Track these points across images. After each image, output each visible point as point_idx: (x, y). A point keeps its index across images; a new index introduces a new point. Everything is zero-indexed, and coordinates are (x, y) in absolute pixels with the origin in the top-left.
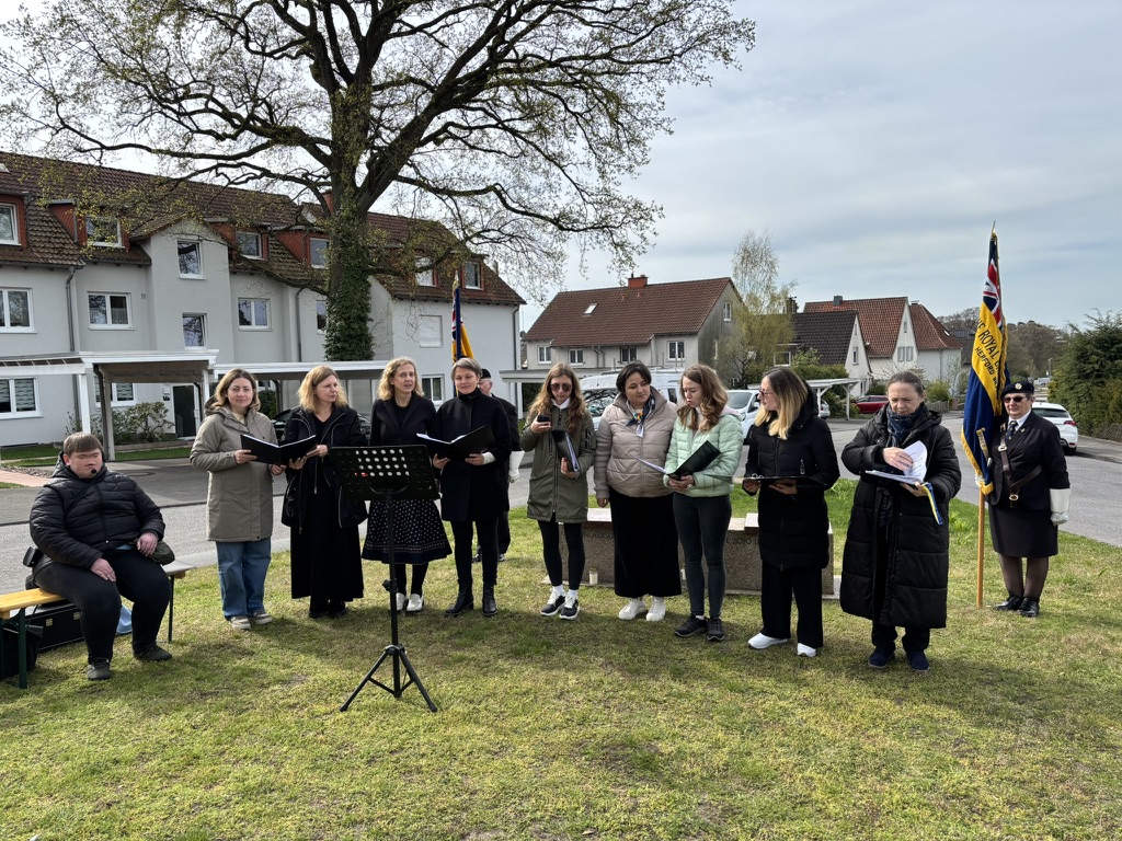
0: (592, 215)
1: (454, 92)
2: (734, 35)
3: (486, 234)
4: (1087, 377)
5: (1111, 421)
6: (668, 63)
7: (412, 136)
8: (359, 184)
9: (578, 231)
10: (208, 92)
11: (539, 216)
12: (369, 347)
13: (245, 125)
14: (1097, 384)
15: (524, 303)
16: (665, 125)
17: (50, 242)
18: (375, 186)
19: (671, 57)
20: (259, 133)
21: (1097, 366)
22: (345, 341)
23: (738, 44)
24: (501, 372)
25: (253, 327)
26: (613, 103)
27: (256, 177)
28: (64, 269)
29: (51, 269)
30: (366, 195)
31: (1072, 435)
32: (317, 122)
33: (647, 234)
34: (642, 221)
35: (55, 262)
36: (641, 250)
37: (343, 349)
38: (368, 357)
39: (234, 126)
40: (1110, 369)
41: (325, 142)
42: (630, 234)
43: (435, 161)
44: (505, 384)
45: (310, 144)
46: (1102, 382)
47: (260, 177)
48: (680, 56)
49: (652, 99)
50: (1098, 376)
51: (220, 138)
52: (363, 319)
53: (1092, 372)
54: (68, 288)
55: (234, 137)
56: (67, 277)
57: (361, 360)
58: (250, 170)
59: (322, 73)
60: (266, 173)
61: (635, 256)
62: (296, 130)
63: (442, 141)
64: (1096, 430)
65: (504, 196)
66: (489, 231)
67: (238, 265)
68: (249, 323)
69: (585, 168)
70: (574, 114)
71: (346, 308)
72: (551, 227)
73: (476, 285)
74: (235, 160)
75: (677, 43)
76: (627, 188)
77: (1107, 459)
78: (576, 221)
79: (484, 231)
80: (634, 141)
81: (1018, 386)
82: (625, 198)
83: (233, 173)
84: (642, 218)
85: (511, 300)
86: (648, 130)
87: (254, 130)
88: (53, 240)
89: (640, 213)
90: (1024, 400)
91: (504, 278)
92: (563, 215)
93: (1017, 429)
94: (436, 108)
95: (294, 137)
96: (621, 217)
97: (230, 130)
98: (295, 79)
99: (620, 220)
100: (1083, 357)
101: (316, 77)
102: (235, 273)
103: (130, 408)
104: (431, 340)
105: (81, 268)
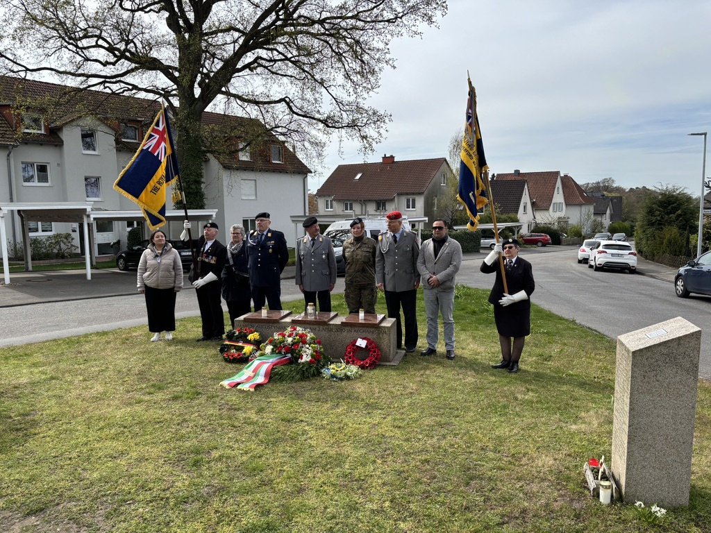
2: (434, 6)
3: (277, 129)
4: (653, 224)
5: (664, 252)
6: (394, 22)
8: (197, 96)
9: (338, 128)
10: (98, 32)
11: (314, 118)
12: (202, 200)
13: (122, 56)
14: (658, 229)
15: (311, 172)
18: (207, 97)
19: (396, 18)
21: (659, 218)
23: (437, 12)
24: (291, 217)
27: (129, 90)
28: (5, 147)
30: (200, 103)
31: (633, 261)
33: (382, 131)
34: (378, 123)
36: (378, 140)
38: (202, 207)
40: (667, 220)
41: (175, 69)
42: (370, 131)
46: (662, 228)
47: (131, 90)
48: (401, 18)
49: (381, 46)
50: (659, 224)
51: (105, 64)
52: (199, 183)
53: (656, 222)
54: (8, 159)
55: (114, 64)
56: (7, 153)
59: (172, 23)
60: (135, 87)
62: (155, 60)
63: (255, 68)
64: (656, 258)
65: (291, 104)
66: (279, 127)
67: (121, 146)
69: (341, 88)
72: (321, 126)
73: (280, 160)
74: (115, 78)
78: (338, 122)
79: (276, 127)
80: (373, 72)
81: (510, 240)
82: (366, 108)
83: (115, 87)
84: (378, 120)
85: (303, 171)
86: (381, 65)
90: (514, 248)
91: (299, 157)
93: (512, 264)
96: (365, 120)
99: (364, 122)
100: (651, 212)
101: (170, 25)
102: (120, 151)
103: (49, 237)
104: (248, 195)
105: (17, 146)
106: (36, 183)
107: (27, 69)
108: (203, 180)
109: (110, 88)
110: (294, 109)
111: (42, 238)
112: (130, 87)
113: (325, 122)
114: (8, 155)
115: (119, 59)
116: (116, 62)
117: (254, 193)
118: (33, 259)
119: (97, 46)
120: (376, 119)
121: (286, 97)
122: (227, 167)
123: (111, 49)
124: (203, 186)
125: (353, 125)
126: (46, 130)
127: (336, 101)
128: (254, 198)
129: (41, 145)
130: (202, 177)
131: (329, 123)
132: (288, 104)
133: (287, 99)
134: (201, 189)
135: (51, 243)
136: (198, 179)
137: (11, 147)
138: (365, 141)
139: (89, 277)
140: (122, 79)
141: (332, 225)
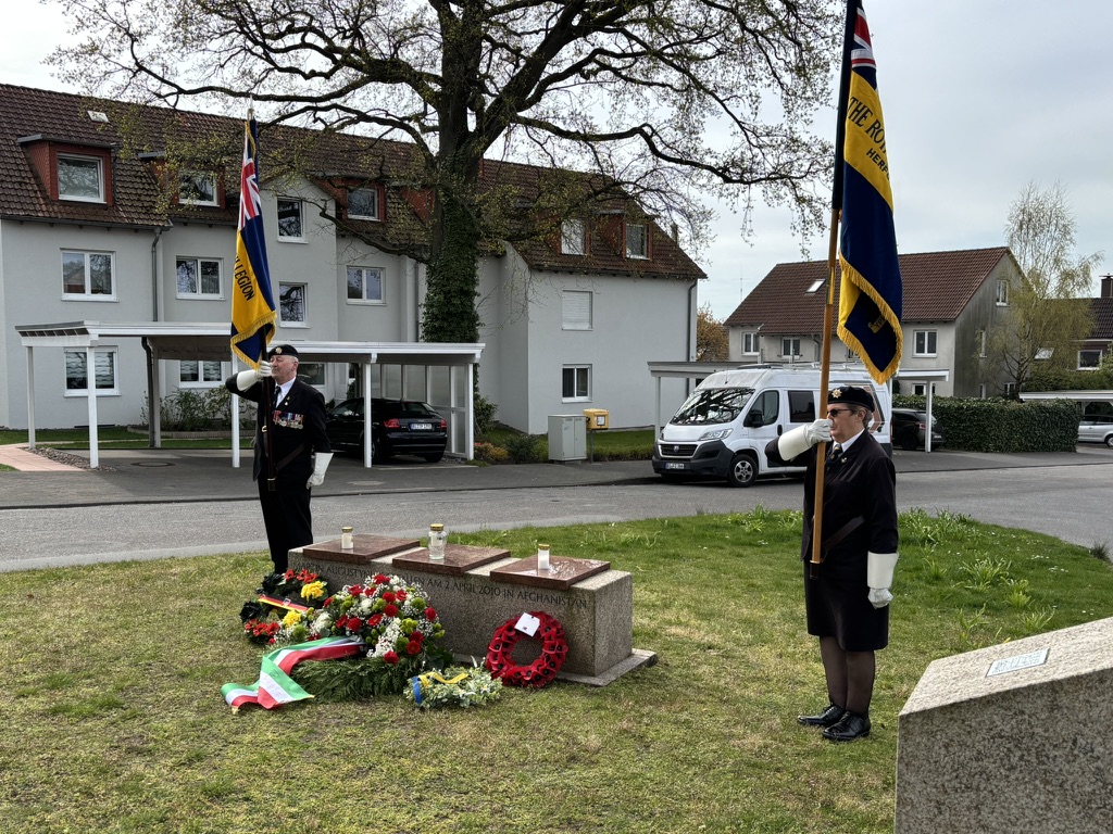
0: (769, 163)
8: (471, 130)
9: (750, 183)
11: (701, 166)
12: (473, 326)
13: (345, 60)
15: (704, 276)
17: (139, 200)
20: (358, 67)
22: (443, 319)
25: (364, 300)
27: (353, 121)
28: (147, 230)
29: (136, 231)
35: (140, 222)
37: (441, 328)
38: (471, 339)
39: (333, 61)
41: (436, 79)
45: (417, 80)
47: (358, 121)
52: (468, 294)
54: (154, 252)
55: (327, 76)
56: (152, 241)
58: (345, 113)
60: (362, 116)
65: (653, 139)
67: (346, 230)
68: (359, 296)
71: (448, 279)
72: (718, 180)
73: (642, 254)
85: (690, 274)
87: (354, 65)
88: (142, 198)
92: (729, 163)
95: (389, 71)
97: (327, 67)
99: (805, 168)
102: (343, 236)
103: (212, 390)
104: (576, 322)
105: (168, 229)
106: (200, 295)
107: (181, 91)
108: (477, 289)
109: (322, 121)
110: (660, 148)
111: (199, 391)
112: (354, 116)
113: (722, 172)
114: (154, 245)
115: (338, 65)
116: (332, 72)
117: (586, 315)
118: (162, 430)
119: (304, 45)
121: (644, 125)
122: (536, 268)
123: (328, 52)
124: (476, 300)
125: (780, 176)
126: (219, 202)
127: (743, 128)
128: (586, 326)
129: (210, 226)
130: (474, 283)
131: (731, 173)
132: (648, 139)
133: (646, 129)
134: (472, 306)
135: (214, 401)
136: (466, 288)
137: (158, 230)
138: (807, 210)
139: (236, 464)
140: (338, 101)
141: (707, 379)
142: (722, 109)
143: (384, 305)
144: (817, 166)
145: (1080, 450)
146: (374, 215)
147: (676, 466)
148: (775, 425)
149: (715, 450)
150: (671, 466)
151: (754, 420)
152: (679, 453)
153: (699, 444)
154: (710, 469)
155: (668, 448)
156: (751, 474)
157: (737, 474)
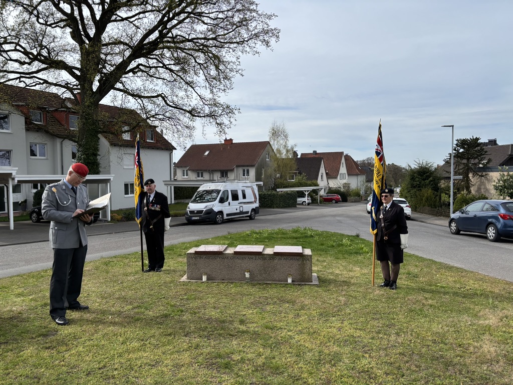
0: (207, 110)
1: (141, 49)
2: (270, 35)
3: (157, 116)
4: (415, 187)
5: (424, 206)
6: (242, 44)
7: (122, 69)
8: (94, 90)
9: (201, 117)
10: (16, 41)
11: (182, 109)
12: (98, 168)
13: (35, 58)
14: (418, 190)
15: (175, 149)
16: (240, 72)
18: (103, 92)
19: (243, 42)
20: (43, 62)
21: (418, 183)
23: (272, 39)
24: (164, 181)
25: (38, 157)
26: (217, 61)
27: (40, 83)
30: (98, 96)
31: (409, 211)
32: (73, 59)
33: (232, 120)
34: (230, 114)
36: (229, 126)
38: (98, 173)
39: (29, 58)
40: (423, 184)
41: (77, 69)
42: (225, 120)
43: (133, 82)
44: (166, 187)
45: (70, 69)
46: (420, 190)
47: (42, 84)
48: (247, 41)
49: (234, 60)
50: (419, 187)
51: (22, 63)
52: (96, 155)
53: (416, 185)
55: (29, 64)
57: (93, 174)
58: (37, 80)
59: (76, 35)
60: (46, 82)
61: (226, 130)
62: (61, 61)
63: (136, 72)
64: (418, 210)
65: (166, 99)
66: (158, 115)
67: (30, 126)
68: (36, 156)
69: (204, 89)
70: (199, 64)
71: (87, 149)
72: (188, 114)
73: (152, 140)
74: (30, 75)
75: (246, 36)
76: (222, 98)
77: (422, 222)
78: (199, 112)
79: (156, 115)
80: (226, 78)
81: (387, 191)
82: (222, 103)
83: (28, 81)
84: (230, 112)
85: (169, 148)
86: (233, 73)
87: (40, 61)
89: (229, 110)
90: (389, 197)
91: (166, 137)
92: (193, 109)
93: (387, 209)
94: (133, 57)
95: (62, 65)
96: (220, 111)
97: (27, 60)
98: (63, 37)
99: (220, 113)
100: (413, 179)
101: (73, 37)
102: (28, 130)
104: (129, 165)
108: (99, 153)
109: (24, 82)
110: (168, 102)
112: (42, 82)
113: (190, 112)
115: (33, 60)
116: (31, 62)
117: (132, 163)
119: (16, 50)
120: (228, 112)
121: (162, 93)
122: (113, 144)
123: (26, 53)
124: (98, 157)
125: (211, 115)
127: (200, 98)
128: (133, 167)
130: (98, 150)
131: (193, 113)
132: (163, 98)
133: (163, 95)
134: (97, 160)
136: (95, 153)
138: (220, 127)
139: (12, 228)
140: (35, 75)
141: (201, 186)
142: (193, 91)
143: (47, 159)
144: (224, 113)
145: (298, 206)
146: (41, 122)
147: (196, 218)
148: (228, 202)
149: (210, 212)
150: (194, 218)
151: (222, 201)
152: (197, 213)
153: (205, 210)
154: (209, 219)
155: (192, 212)
156: (222, 219)
157: (217, 220)
